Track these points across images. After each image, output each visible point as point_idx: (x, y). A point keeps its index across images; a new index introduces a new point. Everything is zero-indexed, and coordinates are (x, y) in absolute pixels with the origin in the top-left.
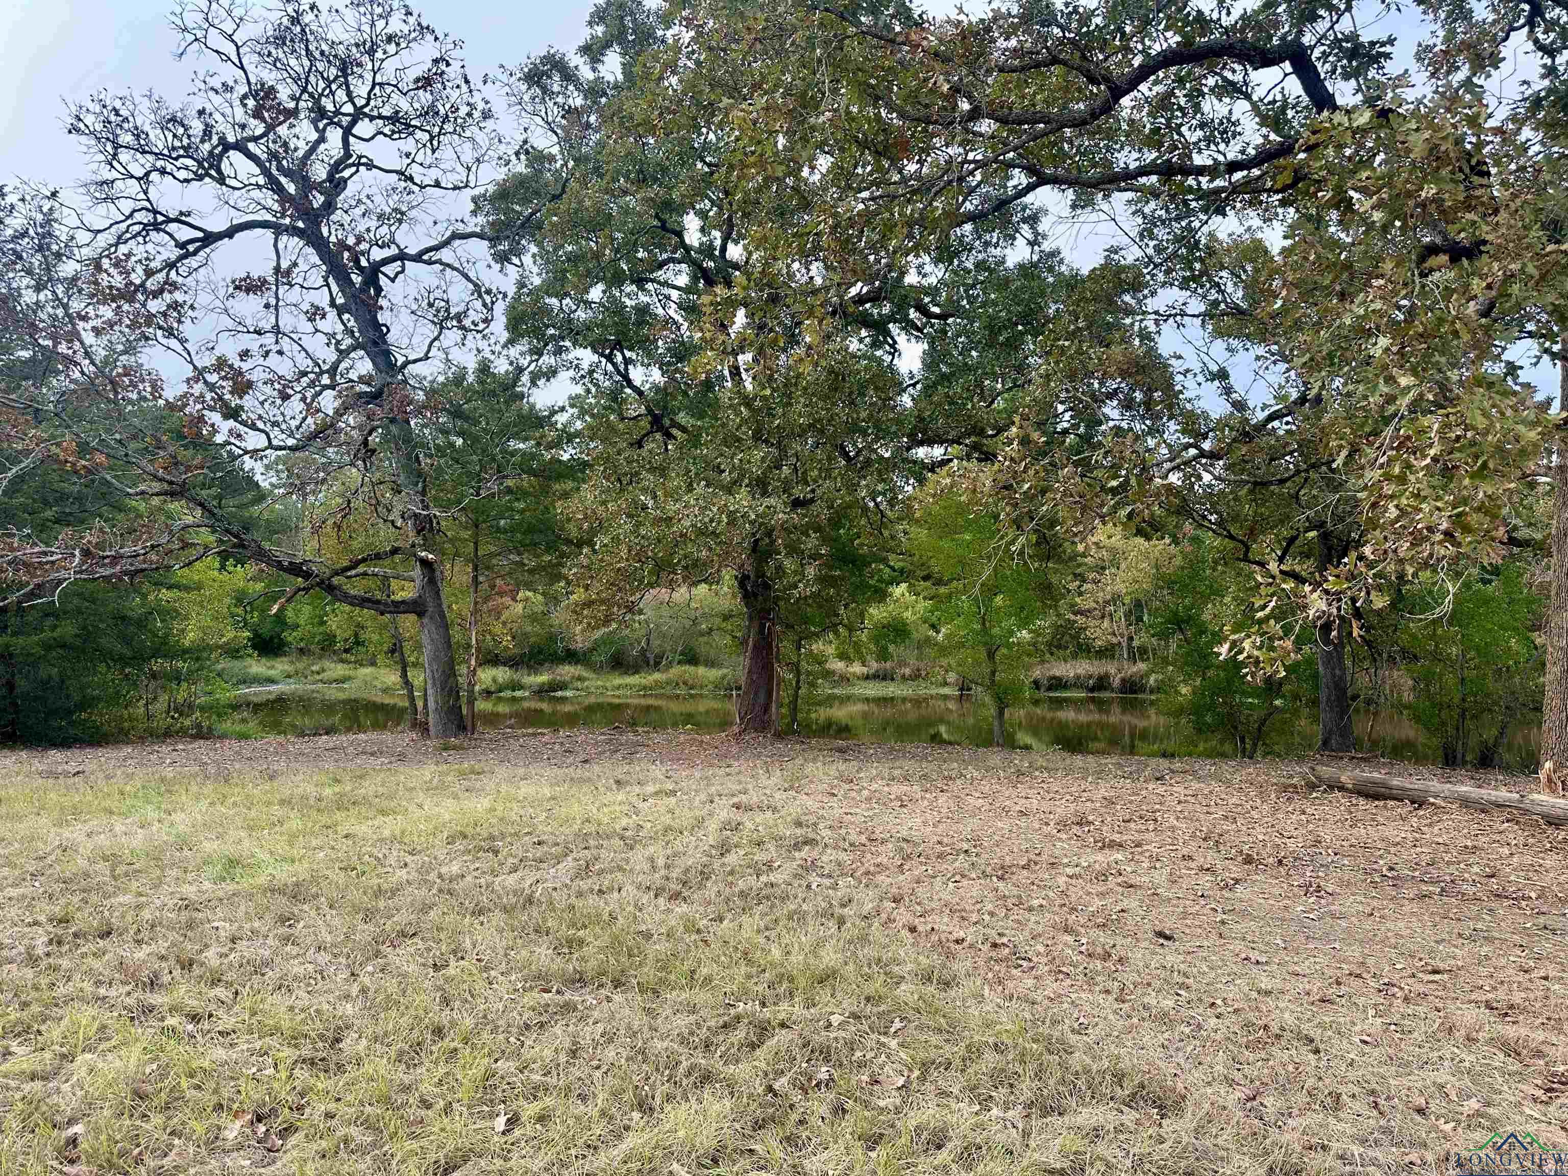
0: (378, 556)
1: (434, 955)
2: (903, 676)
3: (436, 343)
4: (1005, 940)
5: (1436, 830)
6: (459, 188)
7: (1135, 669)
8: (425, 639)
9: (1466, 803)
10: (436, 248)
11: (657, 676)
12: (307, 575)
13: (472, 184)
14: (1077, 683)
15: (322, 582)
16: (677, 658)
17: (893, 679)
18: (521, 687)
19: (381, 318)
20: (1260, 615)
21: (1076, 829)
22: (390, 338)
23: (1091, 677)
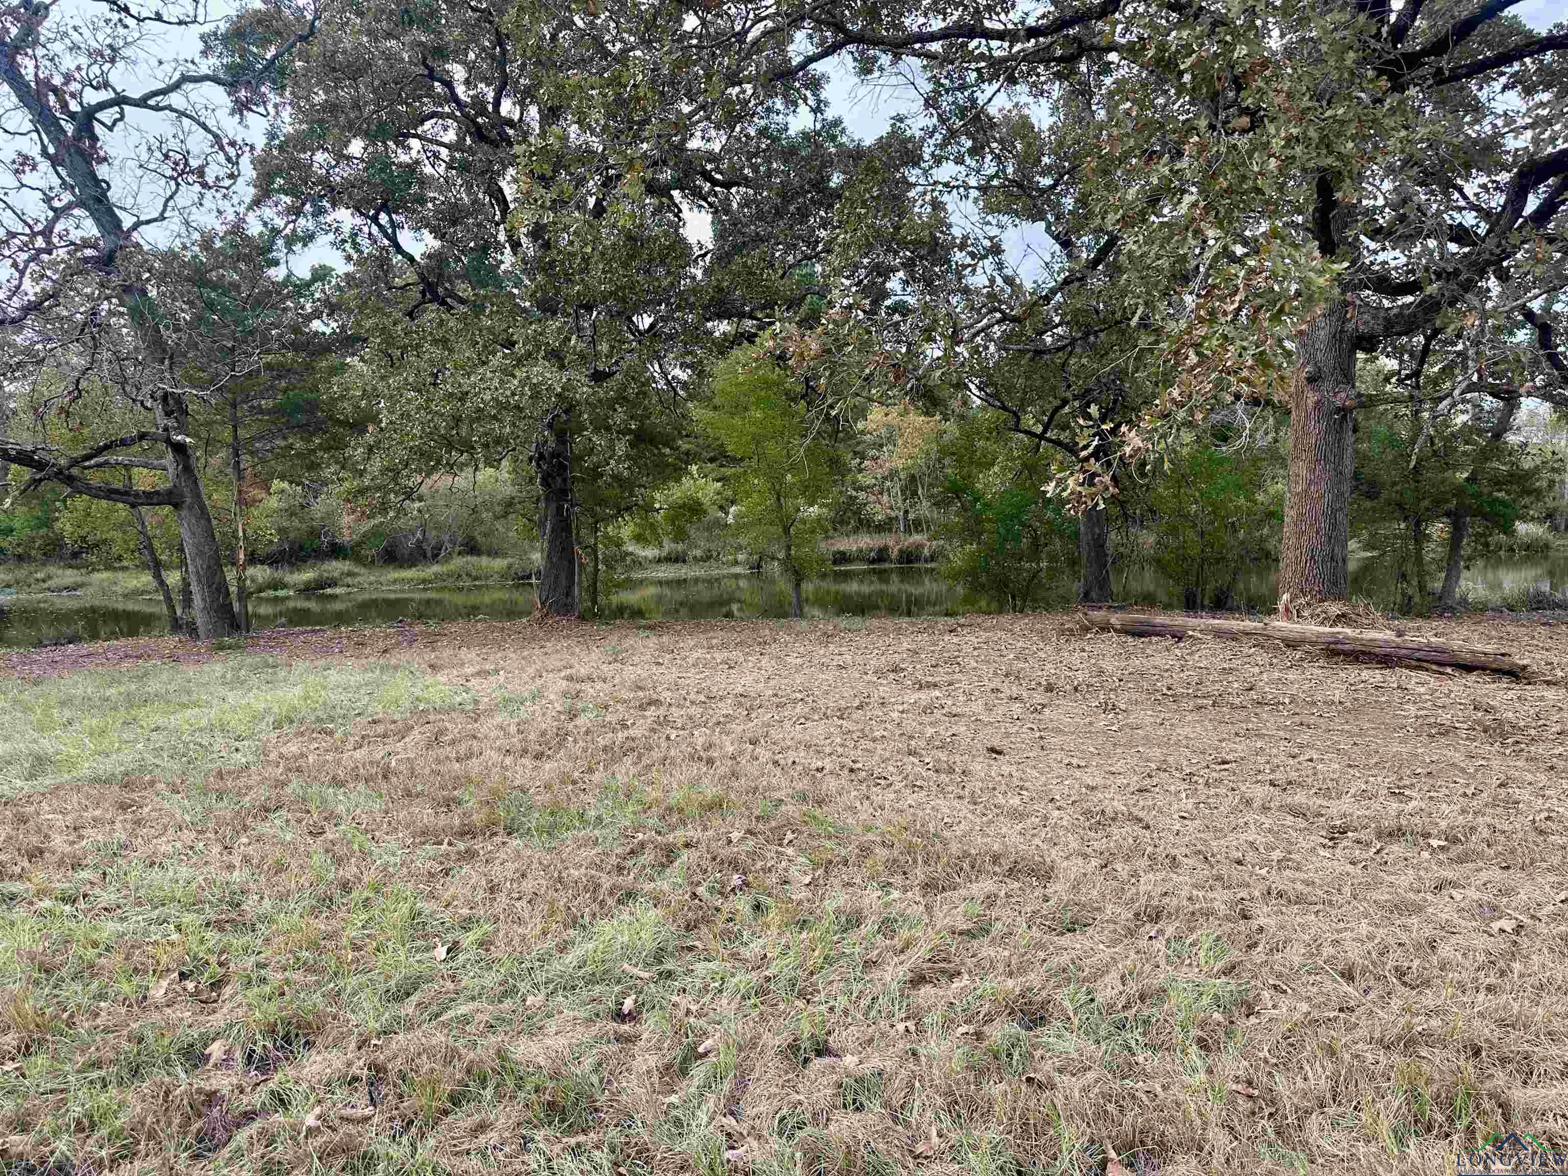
0: (124, 443)
1: (308, 825)
2: (695, 558)
3: (171, 203)
4: (860, 765)
5: (1196, 657)
6: (186, 23)
7: (911, 540)
8: (185, 533)
9: (1219, 634)
10: (164, 92)
11: (436, 568)
12: (40, 466)
13: (201, 19)
14: (860, 557)
15: (60, 472)
16: (457, 549)
17: (684, 561)
18: (285, 586)
19: (102, 171)
20: (1084, 454)
21: (892, 676)
22: (113, 195)
23: (871, 550)
